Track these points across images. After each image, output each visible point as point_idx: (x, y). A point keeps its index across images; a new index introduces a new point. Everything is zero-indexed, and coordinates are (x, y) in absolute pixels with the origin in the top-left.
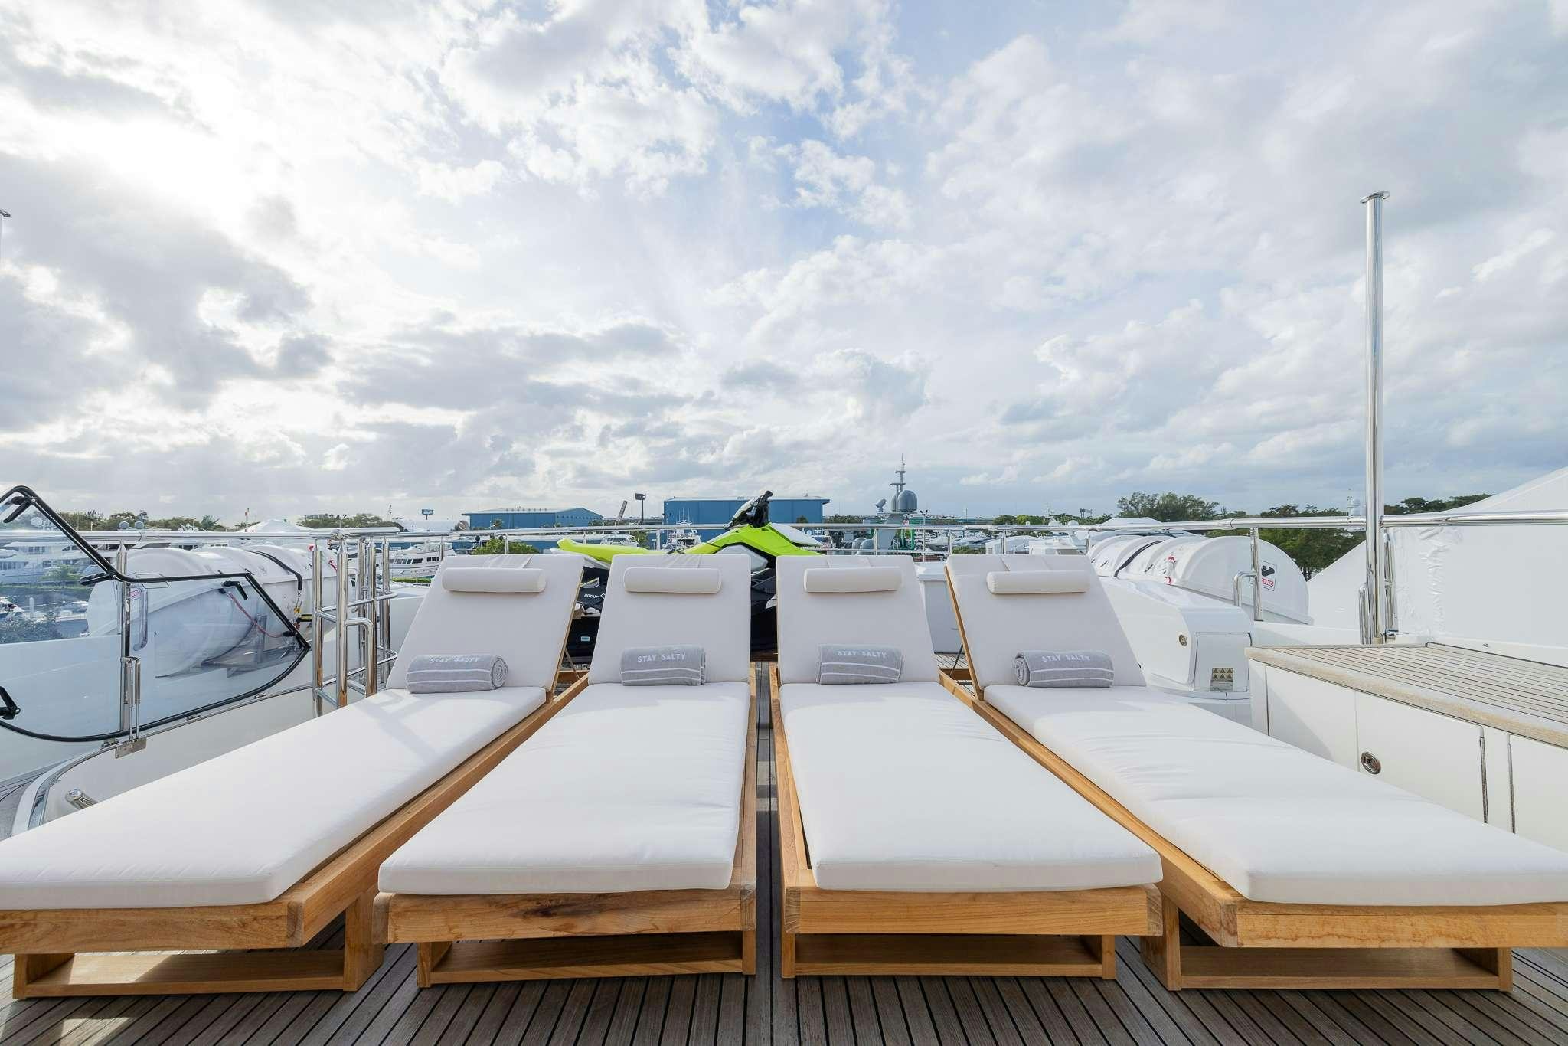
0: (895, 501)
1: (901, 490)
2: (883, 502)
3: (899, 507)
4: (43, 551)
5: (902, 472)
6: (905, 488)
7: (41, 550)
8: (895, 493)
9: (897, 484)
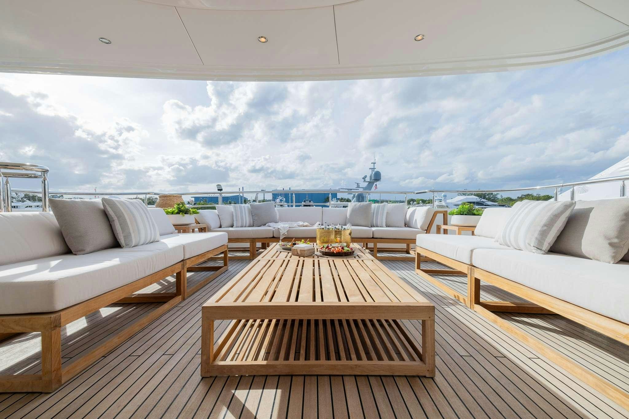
0: (371, 177)
1: (374, 171)
2: (366, 177)
3: (373, 178)
4: (17, 208)
5: (374, 163)
6: (375, 170)
7: (16, 207)
8: (371, 173)
9: (372, 169)
